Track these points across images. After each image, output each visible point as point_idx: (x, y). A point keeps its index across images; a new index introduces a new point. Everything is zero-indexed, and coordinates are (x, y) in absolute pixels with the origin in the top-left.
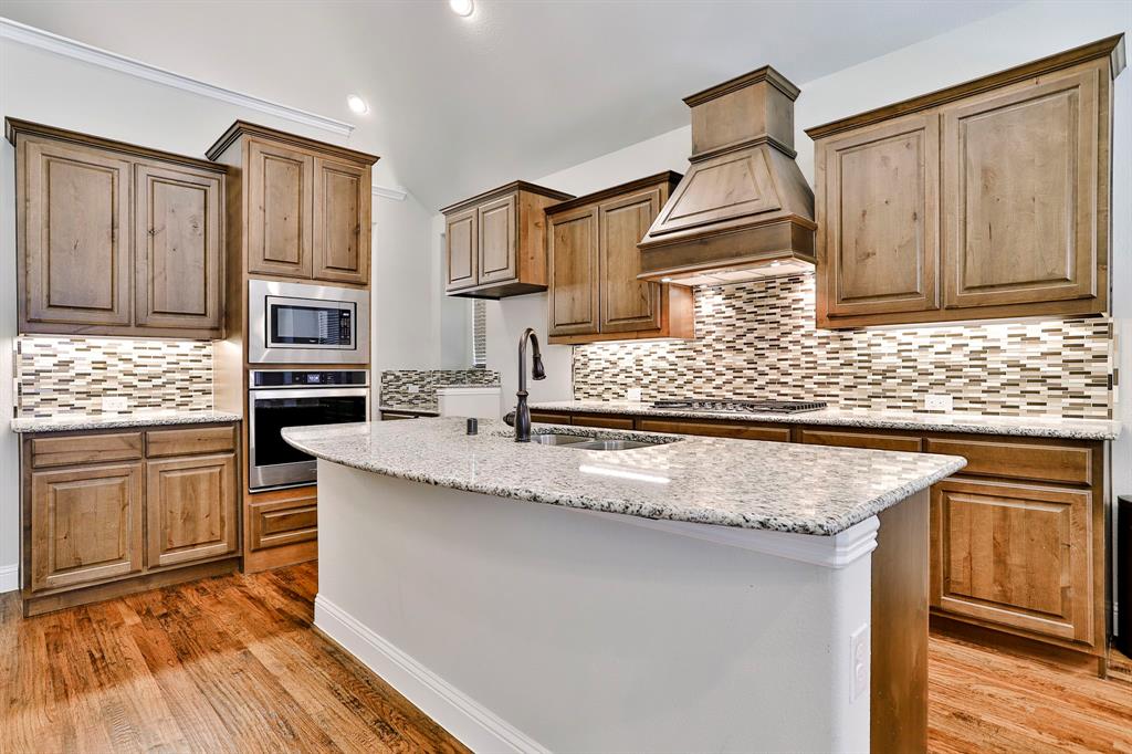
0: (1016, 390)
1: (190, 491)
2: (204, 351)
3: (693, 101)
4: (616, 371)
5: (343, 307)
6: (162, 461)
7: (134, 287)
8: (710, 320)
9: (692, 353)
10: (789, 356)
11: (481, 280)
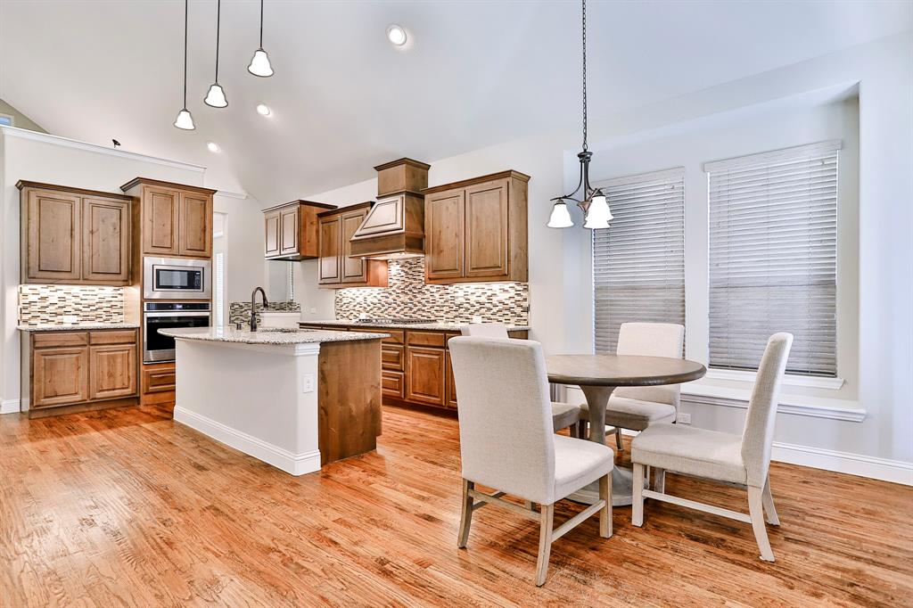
0: (500, 314)
1: (112, 363)
2: (119, 292)
3: (378, 168)
4: (355, 304)
5: (196, 270)
6: (98, 347)
7: (82, 260)
8: (394, 278)
9: (387, 295)
10: (425, 297)
11: (282, 253)
